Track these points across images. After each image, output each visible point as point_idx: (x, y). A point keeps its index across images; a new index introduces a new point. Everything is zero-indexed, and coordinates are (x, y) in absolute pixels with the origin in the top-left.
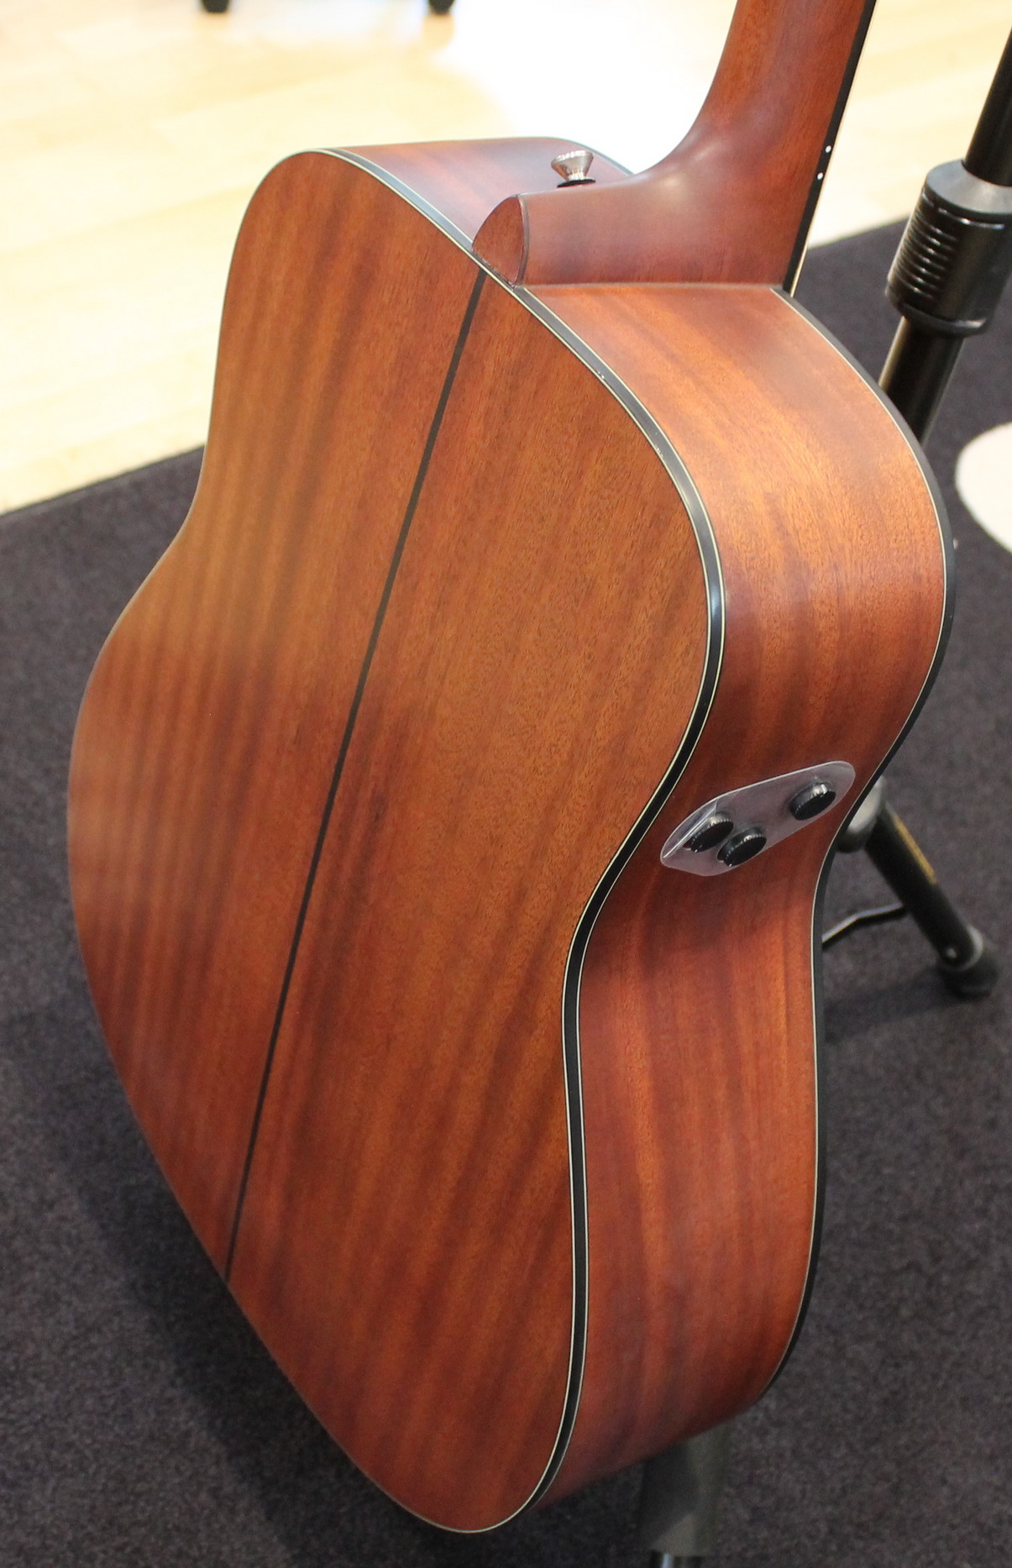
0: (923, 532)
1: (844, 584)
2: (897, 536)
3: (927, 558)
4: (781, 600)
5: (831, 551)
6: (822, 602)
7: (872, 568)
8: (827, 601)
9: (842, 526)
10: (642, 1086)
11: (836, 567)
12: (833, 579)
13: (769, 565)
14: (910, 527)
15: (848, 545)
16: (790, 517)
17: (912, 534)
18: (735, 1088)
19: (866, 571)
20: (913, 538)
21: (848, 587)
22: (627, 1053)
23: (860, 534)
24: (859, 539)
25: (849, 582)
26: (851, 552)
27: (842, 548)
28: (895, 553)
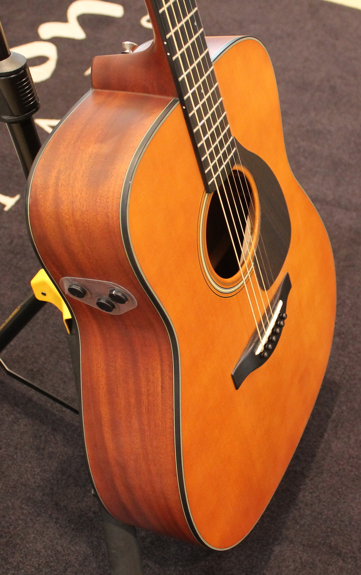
0: (113, 199)
1: (75, 210)
2: (101, 197)
3: (112, 209)
4: (50, 208)
5: (72, 196)
6: (66, 214)
7: (88, 207)
8: (68, 214)
9: (80, 188)
10: (103, 381)
11: (72, 202)
12: (70, 206)
13: (47, 195)
14: (108, 196)
15: (79, 195)
16: (62, 180)
17: (108, 198)
18: (139, 402)
19: (85, 207)
20: (108, 200)
21: (77, 211)
22: (97, 366)
23: (86, 192)
24: (85, 194)
25: (77, 209)
26: (80, 199)
27: (77, 196)
28: (98, 204)
